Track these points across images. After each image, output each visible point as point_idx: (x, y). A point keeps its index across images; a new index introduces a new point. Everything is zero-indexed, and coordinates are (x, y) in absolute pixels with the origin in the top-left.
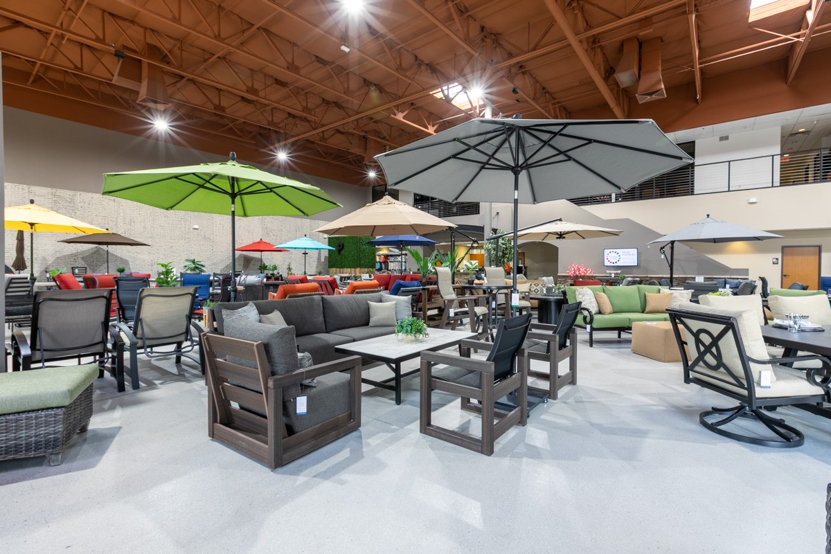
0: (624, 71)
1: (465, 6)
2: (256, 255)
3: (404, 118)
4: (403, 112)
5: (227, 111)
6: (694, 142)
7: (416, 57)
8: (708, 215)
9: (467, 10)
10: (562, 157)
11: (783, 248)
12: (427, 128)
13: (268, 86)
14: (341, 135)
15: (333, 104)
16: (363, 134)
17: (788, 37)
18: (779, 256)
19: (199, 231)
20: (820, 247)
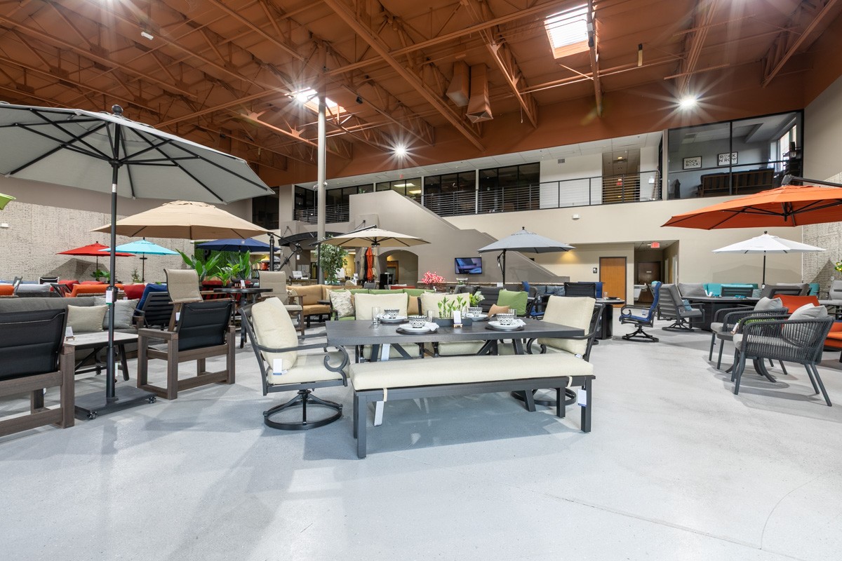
0: (454, 91)
1: (281, 9)
2: (92, 259)
3: (259, 118)
4: (258, 113)
5: (36, 92)
6: (539, 163)
7: (253, 56)
8: (523, 228)
9: (284, 13)
10: (170, 162)
11: (601, 258)
12: (291, 132)
13: (84, 69)
14: (201, 132)
15: (179, 98)
16: (219, 133)
17: (584, 75)
18: (597, 266)
19: (8, 230)
20: (626, 258)
